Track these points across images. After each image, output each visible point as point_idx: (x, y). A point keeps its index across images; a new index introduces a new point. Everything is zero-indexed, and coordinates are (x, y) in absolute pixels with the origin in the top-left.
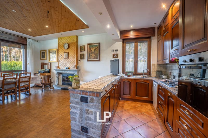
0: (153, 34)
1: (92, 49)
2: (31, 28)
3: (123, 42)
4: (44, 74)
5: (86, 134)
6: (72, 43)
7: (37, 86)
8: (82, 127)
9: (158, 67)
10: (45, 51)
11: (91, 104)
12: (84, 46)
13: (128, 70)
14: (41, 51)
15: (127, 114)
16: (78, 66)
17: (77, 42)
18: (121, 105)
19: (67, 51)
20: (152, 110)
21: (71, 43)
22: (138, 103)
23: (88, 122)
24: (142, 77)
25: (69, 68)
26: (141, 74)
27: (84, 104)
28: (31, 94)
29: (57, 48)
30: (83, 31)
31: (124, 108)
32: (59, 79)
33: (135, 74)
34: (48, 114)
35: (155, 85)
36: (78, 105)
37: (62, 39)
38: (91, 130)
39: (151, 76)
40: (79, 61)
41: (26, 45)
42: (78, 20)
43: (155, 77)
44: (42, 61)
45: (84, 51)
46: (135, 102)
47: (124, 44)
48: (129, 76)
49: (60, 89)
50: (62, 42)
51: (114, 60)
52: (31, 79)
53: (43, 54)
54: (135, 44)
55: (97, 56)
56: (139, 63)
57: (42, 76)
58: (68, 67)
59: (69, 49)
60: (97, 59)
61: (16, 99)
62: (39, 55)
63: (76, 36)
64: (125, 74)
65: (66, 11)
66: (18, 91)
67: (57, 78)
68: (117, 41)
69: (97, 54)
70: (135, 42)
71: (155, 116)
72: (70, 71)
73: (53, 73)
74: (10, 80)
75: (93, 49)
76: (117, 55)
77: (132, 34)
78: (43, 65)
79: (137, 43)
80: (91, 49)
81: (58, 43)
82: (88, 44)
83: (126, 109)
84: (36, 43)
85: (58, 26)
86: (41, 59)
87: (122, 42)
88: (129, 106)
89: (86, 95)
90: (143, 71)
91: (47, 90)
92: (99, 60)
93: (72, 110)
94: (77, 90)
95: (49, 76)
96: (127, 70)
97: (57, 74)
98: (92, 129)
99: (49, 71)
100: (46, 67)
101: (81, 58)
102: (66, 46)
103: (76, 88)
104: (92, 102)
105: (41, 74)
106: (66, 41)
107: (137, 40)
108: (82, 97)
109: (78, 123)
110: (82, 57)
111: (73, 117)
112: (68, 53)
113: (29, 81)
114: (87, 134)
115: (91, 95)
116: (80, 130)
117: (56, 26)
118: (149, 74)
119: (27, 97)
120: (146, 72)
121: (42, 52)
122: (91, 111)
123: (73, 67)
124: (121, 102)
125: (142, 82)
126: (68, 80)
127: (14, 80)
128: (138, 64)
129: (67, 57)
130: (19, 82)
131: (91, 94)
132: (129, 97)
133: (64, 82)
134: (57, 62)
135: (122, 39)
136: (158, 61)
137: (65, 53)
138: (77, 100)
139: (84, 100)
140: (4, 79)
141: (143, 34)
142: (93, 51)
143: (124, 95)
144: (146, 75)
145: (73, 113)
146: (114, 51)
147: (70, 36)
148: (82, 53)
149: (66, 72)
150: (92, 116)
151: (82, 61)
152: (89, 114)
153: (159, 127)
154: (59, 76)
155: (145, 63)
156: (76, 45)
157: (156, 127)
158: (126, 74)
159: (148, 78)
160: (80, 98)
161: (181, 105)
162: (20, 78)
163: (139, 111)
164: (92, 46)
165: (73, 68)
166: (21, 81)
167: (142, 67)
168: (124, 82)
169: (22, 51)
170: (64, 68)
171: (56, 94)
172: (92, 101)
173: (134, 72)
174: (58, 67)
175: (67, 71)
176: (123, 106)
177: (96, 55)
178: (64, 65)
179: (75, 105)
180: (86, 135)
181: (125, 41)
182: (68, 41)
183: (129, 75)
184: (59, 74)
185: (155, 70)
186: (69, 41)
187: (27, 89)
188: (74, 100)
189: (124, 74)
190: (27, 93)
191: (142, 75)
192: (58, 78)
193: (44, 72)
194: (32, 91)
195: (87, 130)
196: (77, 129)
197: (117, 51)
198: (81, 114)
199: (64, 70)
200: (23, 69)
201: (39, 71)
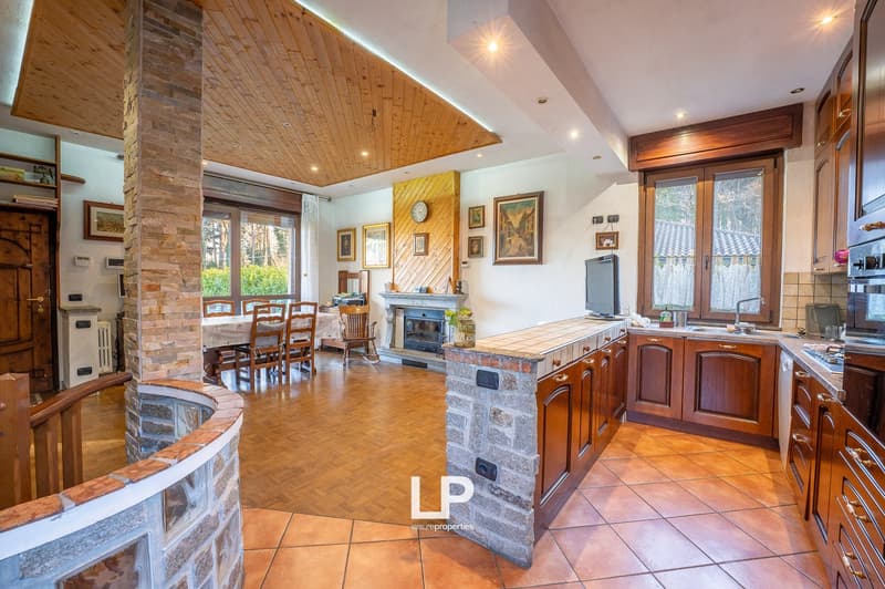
0: (791, 136)
1: (511, 218)
2: (318, 161)
3: (644, 183)
4: (350, 309)
5: (491, 482)
6: (439, 200)
7: (328, 349)
8: (478, 460)
9: (820, 290)
10: (351, 233)
11: (507, 394)
12: (484, 207)
13: (665, 302)
14: (338, 232)
15: (646, 469)
16: (460, 283)
17: (457, 194)
18: (625, 439)
19: (423, 229)
20: (770, 476)
21: (436, 199)
22: (704, 439)
23: (498, 446)
24: (731, 332)
25: (428, 290)
26: (724, 319)
27: (487, 393)
28: (314, 371)
29: (391, 220)
30: (479, 156)
31: (636, 450)
32: (394, 326)
33: (700, 319)
34: (373, 431)
35: (787, 365)
36: (470, 395)
37: (405, 187)
38: (505, 472)
39: (781, 330)
40: (464, 263)
41: (298, 214)
42: (464, 122)
43: (802, 333)
44: (343, 266)
45: (484, 226)
46: (688, 436)
47: (645, 190)
48: (670, 325)
49: (398, 361)
50: (407, 197)
51: (601, 258)
52: (317, 324)
53: (346, 243)
54: (698, 187)
55: (532, 243)
56: (718, 267)
57: (345, 316)
58: (426, 285)
59: (428, 223)
60: (532, 254)
61: (280, 381)
62: (334, 246)
63: (453, 174)
64: (651, 317)
65: (428, 101)
66: (284, 358)
67: (389, 322)
68: (618, 178)
69: (532, 235)
70: (699, 180)
71: (775, 498)
72: (433, 299)
73: (376, 305)
74: (267, 323)
75: (515, 215)
76: (614, 236)
77: (686, 148)
78: (344, 277)
79: (711, 182)
80: (507, 218)
81: (394, 203)
82: (497, 200)
83: (646, 453)
84: (325, 204)
85: (397, 147)
86: (339, 260)
87: (637, 184)
88: (659, 446)
89: (492, 365)
90: (735, 307)
91: (360, 364)
92: (540, 261)
93: (452, 409)
94: (467, 350)
95: (365, 316)
96: (657, 302)
97: (387, 310)
98: (508, 470)
99: (365, 301)
100: (354, 285)
101: (471, 253)
102: (420, 212)
103: (464, 347)
104: (510, 388)
105: (342, 310)
106: (418, 191)
107: (710, 170)
108: (479, 373)
109: (467, 449)
110: (475, 249)
111: (454, 430)
112: (427, 236)
113: (312, 330)
114: (494, 484)
115: (506, 368)
116: (474, 471)
117: (392, 149)
118: (769, 317)
119: (305, 379)
120: (754, 308)
121: (343, 237)
122: (507, 415)
123: (441, 287)
124: (625, 430)
125: (728, 351)
126: (425, 333)
127: (276, 325)
128: (714, 275)
129: (423, 250)
130: (289, 330)
131: (506, 362)
132: (662, 410)
133: (410, 339)
134: (389, 267)
135: (640, 171)
136: (816, 261)
137: (416, 235)
138: (466, 381)
139: (487, 381)
140: (256, 320)
141: (738, 142)
142: (516, 224)
143: (644, 403)
144: (750, 322)
145: (456, 417)
146: (602, 222)
147: (434, 176)
148: (476, 233)
149: (418, 303)
150: (509, 429)
151: (474, 262)
152: (501, 424)
153: (784, 533)
154: (394, 319)
155: (748, 269)
156: (453, 206)
157: (769, 531)
158: (655, 316)
159: (759, 334)
160: (474, 376)
161: (850, 433)
162: (291, 317)
163: (701, 467)
164: (514, 208)
165: (444, 290)
166: (292, 327)
167: (735, 285)
168: (641, 351)
169: (288, 234)
170: (412, 289)
171: (384, 378)
172: (511, 384)
173: (692, 309)
174: (393, 286)
175: (422, 299)
176: (634, 442)
177: (526, 240)
178: (412, 278)
179: (460, 396)
180: (491, 485)
181: (650, 176)
182: (428, 190)
183: (665, 320)
184: (395, 309)
185: (804, 302)
186: (430, 192)
187: (305, 354)
188: (458, 379)
189: (643, 316)
190: (304, 367)
191: (733, 322)
192: (393, 323)
193: (350, 303)
194: (318, 361)
195: (492, 470)
196: (466, 467)
197: (614, 219)
198: (476, 422)
199: (413, 298)
200: (289, 293)
201: (334, 300)
